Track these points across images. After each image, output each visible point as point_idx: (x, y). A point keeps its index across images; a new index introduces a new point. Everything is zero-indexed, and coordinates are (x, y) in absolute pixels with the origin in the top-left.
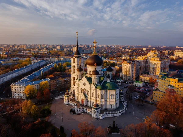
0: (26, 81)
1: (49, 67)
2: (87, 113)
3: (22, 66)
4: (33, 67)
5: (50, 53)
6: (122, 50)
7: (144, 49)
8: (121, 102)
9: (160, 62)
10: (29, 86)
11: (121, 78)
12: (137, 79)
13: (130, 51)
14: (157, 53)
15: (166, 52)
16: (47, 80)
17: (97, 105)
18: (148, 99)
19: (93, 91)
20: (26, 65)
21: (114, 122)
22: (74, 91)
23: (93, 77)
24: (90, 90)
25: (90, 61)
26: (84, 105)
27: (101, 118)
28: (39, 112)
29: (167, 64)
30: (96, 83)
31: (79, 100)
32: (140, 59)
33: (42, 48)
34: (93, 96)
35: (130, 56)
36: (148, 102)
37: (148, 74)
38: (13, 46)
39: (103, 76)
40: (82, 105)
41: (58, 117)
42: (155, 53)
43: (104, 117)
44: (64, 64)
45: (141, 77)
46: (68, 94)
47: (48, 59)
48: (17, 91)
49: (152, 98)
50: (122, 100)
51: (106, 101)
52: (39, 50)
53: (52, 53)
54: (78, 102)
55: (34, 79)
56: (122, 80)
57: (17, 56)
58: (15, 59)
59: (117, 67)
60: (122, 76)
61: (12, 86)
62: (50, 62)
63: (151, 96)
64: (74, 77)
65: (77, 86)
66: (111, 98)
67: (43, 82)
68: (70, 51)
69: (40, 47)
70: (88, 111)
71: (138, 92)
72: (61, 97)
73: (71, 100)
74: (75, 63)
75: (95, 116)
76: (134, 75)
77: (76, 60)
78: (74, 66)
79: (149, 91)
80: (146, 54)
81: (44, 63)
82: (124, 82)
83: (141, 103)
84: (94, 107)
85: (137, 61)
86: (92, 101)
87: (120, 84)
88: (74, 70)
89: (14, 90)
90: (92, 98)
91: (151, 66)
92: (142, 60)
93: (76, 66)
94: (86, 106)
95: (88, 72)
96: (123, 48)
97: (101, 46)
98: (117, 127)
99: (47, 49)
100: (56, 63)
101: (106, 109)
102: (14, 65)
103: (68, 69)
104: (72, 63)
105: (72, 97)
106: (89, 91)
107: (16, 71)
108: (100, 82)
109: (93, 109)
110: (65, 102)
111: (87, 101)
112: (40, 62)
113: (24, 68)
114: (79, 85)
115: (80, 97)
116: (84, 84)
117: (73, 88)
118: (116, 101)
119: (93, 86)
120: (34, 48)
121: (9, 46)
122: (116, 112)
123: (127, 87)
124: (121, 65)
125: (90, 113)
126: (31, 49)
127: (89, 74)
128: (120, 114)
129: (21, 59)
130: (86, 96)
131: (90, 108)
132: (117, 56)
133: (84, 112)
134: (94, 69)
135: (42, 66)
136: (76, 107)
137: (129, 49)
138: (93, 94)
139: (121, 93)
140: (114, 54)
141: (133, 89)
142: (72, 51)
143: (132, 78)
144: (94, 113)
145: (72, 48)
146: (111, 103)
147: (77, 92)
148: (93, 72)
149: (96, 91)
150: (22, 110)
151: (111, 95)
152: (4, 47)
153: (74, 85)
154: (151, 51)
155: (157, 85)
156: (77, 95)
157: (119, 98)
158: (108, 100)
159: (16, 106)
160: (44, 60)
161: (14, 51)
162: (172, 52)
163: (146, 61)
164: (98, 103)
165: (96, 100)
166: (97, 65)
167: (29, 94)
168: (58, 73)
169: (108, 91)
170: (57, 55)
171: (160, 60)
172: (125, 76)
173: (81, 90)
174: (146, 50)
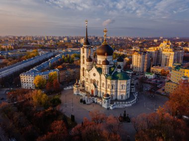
0: (35, 71)
1: (57, 58)
2: (97, 103)
3: (30, 58)
4: (41, 59)
5: (57, 45)
6: (131, 41)
7: (156, 41)
8: (131, 93)
9: (173, 53)
10: (38, 77)
11: (132, 70)
12: (148, 71)
13: (140, 42)
14: (171, 44)
15: (180, 43)
16: (56, 70)
17: (108, 95)
18: (160, 91)
19: (103, 81)
20: (34, 56)
21: (125, 112)
22: (84, 82)
23: (104, 67)
24: (101, 80)
25: (100, 51)
26: (94, 95)
27: (111, 108)
28: (49, 102)
29: (181, 56)
30: (107, 73)
31: (89, 90)
32: (152, 50)
33: (49, 40)
34: (103, 87)
35: (141, 47)
36: (159, 94)
37: (160, 65)
38: (19, 38)
39: (114, 67)
40: (92, 96)
41: (68, 106)
42: (168, 44)
43: (114, 107)
44: (72, 56)
45: (152, 68)
46: (77, 84)
47: (56, 50)
48: (26, 81)
49: (164, 90)
50: (132, 91)
51: (117, 91)
52: (46, 41)
53: (59, 44)
54: (88, 93)
55: (42, 70)
56: (132, 72)
57: (24, 48)
58: (22, 50)
59: (127, 59)
60: (133, 67)
61: (21, 77)
62: (58, 53)
63: (163, 88)
64: (83, 68)
65: (87, 77)
66: (122, 89)
67: (52, 73)
68: (77, 43)
69: (46, 39)
70: (98, 102)
71: (150, 83)
72: (70, 87)
73: (81, 90)
74: (84, 53)
75: (105, 106)
76: (145, 66)
77: (85, 50)
78: (83, 57)
79: (161, 83)
80: (158, 45)
81: (52, 54)
82: (134, 74)
83: (152, 94)
84: (104, 97)
85: (148, 52)
86: (102, 91)
87: (131, 75)
88: (84, 60)
89: (23, 80)
90: (102, 88)
91: (163, 58)
92: (154, 51)
93: (85, 56)
94: (96, 96)
95: (98, 63)
96: (133, 39)
97: (109, 38)
98: (128, 117)
99: (54, 40)
100: (64, 54)
101: (116, 100)
102: (21, 56)
103: (77, 61)
104: (82, 53)
105: (81, 87)
106: (99, 81)
107: (24, 62)
108: (110, 72)
109: (103, 99)
110: (75, 92)
111: (97, 92)
112: (47, 54)
113: (32, 59)
114: (89, 75)
115: (90, 87)
116: (94, 75)
117: (82, 79)
118: (126, 91)
119: (103, 77)
120: (40, 39)
121: (14, 37)
122: (127, 103)
123: (137, 78)
124: (132, 56)
125: (101, 103)
126: (38, 41)
127: (99, 64)
128: (131, 105)
129: (28, 51)
130: (96, 87)
131: (100, 98)
132: (127, 48)
133: (94, 102)
134: (104, 60)
135: (50, 58)
136: (86, 97)
137: (139, 40)
138: (103, 84)
139: (132, 84)
140: (123, 46)
141: (144, 81)
142: (80, 43)
143: (143, 70)
144: (105, 103)
145: (79, 39)
146: (121, 94)
147: (87, 83)
148: (103, 62)
149: (106, 82)
150: (32, 99)
151: (122, 86)
152: (10, 39)
153: (83, 75)
154: (164, 42)
155: (170, 77)
156: (86, 86)
157: (129, 89)
158: (119, 90)
159: (26, 96)
160: (51, 51)
161: (20, 43)
162: (186, 44)
163: (158, 53)
164: (109, 93)
165: (106, 90)
166: (108, 55)
167: (39, 84)
168: (66, 64)
169: (119, 81)
170: (64, 46)
171: (173, 51)
172: (135, 68)
173: (91, 80)
174: (158, 41)
